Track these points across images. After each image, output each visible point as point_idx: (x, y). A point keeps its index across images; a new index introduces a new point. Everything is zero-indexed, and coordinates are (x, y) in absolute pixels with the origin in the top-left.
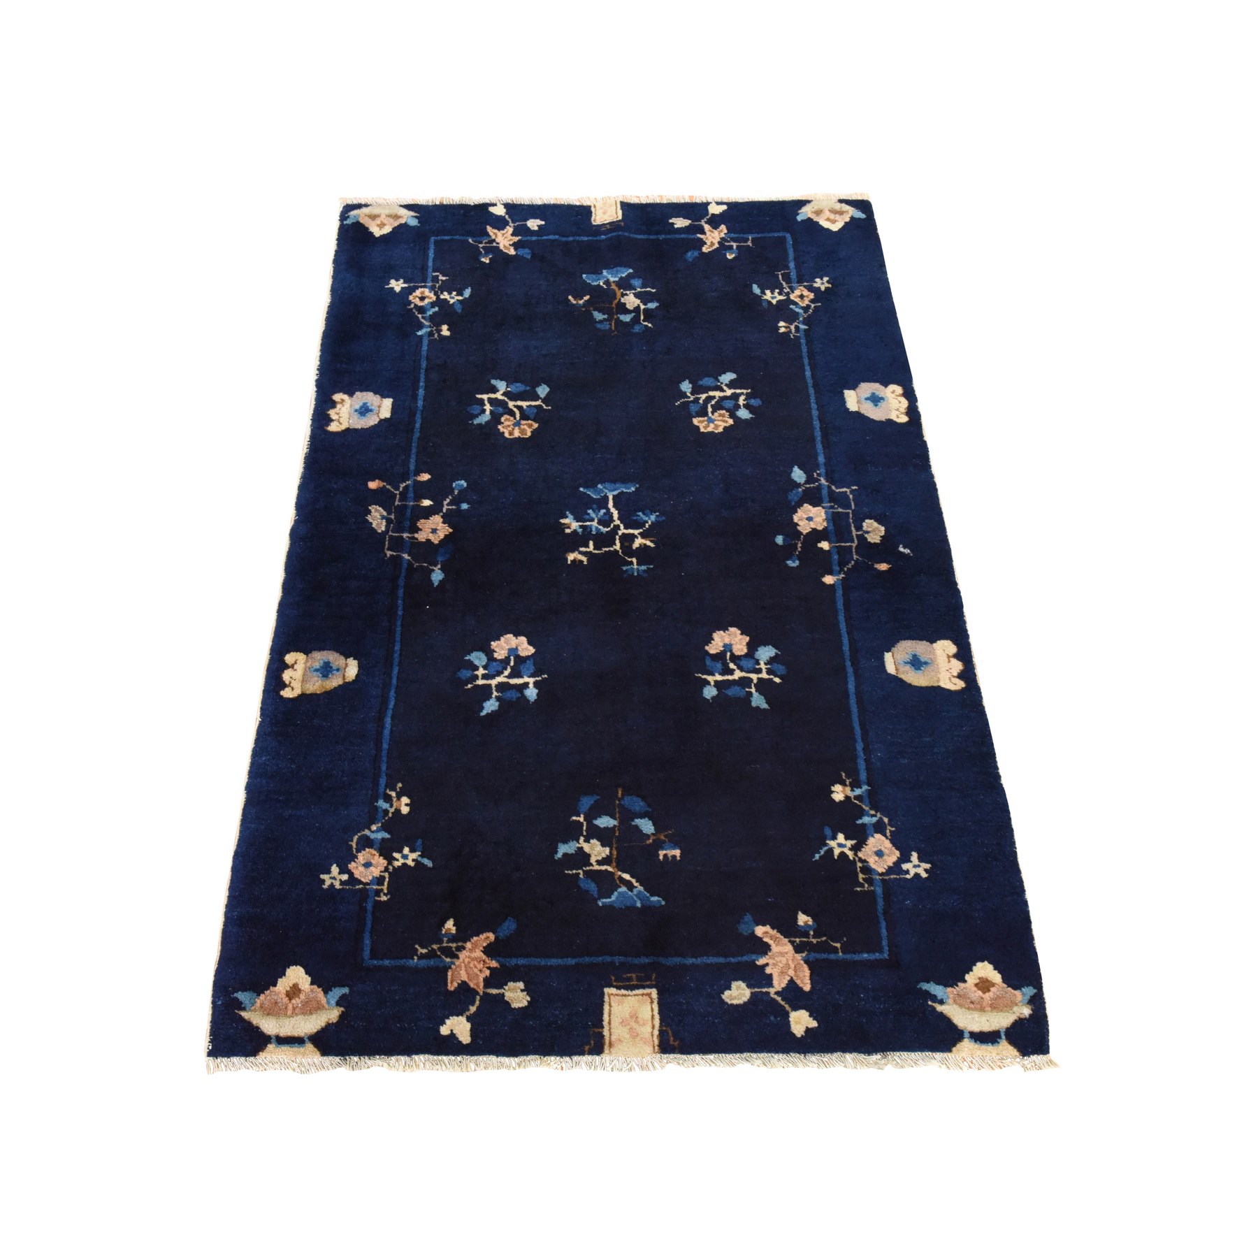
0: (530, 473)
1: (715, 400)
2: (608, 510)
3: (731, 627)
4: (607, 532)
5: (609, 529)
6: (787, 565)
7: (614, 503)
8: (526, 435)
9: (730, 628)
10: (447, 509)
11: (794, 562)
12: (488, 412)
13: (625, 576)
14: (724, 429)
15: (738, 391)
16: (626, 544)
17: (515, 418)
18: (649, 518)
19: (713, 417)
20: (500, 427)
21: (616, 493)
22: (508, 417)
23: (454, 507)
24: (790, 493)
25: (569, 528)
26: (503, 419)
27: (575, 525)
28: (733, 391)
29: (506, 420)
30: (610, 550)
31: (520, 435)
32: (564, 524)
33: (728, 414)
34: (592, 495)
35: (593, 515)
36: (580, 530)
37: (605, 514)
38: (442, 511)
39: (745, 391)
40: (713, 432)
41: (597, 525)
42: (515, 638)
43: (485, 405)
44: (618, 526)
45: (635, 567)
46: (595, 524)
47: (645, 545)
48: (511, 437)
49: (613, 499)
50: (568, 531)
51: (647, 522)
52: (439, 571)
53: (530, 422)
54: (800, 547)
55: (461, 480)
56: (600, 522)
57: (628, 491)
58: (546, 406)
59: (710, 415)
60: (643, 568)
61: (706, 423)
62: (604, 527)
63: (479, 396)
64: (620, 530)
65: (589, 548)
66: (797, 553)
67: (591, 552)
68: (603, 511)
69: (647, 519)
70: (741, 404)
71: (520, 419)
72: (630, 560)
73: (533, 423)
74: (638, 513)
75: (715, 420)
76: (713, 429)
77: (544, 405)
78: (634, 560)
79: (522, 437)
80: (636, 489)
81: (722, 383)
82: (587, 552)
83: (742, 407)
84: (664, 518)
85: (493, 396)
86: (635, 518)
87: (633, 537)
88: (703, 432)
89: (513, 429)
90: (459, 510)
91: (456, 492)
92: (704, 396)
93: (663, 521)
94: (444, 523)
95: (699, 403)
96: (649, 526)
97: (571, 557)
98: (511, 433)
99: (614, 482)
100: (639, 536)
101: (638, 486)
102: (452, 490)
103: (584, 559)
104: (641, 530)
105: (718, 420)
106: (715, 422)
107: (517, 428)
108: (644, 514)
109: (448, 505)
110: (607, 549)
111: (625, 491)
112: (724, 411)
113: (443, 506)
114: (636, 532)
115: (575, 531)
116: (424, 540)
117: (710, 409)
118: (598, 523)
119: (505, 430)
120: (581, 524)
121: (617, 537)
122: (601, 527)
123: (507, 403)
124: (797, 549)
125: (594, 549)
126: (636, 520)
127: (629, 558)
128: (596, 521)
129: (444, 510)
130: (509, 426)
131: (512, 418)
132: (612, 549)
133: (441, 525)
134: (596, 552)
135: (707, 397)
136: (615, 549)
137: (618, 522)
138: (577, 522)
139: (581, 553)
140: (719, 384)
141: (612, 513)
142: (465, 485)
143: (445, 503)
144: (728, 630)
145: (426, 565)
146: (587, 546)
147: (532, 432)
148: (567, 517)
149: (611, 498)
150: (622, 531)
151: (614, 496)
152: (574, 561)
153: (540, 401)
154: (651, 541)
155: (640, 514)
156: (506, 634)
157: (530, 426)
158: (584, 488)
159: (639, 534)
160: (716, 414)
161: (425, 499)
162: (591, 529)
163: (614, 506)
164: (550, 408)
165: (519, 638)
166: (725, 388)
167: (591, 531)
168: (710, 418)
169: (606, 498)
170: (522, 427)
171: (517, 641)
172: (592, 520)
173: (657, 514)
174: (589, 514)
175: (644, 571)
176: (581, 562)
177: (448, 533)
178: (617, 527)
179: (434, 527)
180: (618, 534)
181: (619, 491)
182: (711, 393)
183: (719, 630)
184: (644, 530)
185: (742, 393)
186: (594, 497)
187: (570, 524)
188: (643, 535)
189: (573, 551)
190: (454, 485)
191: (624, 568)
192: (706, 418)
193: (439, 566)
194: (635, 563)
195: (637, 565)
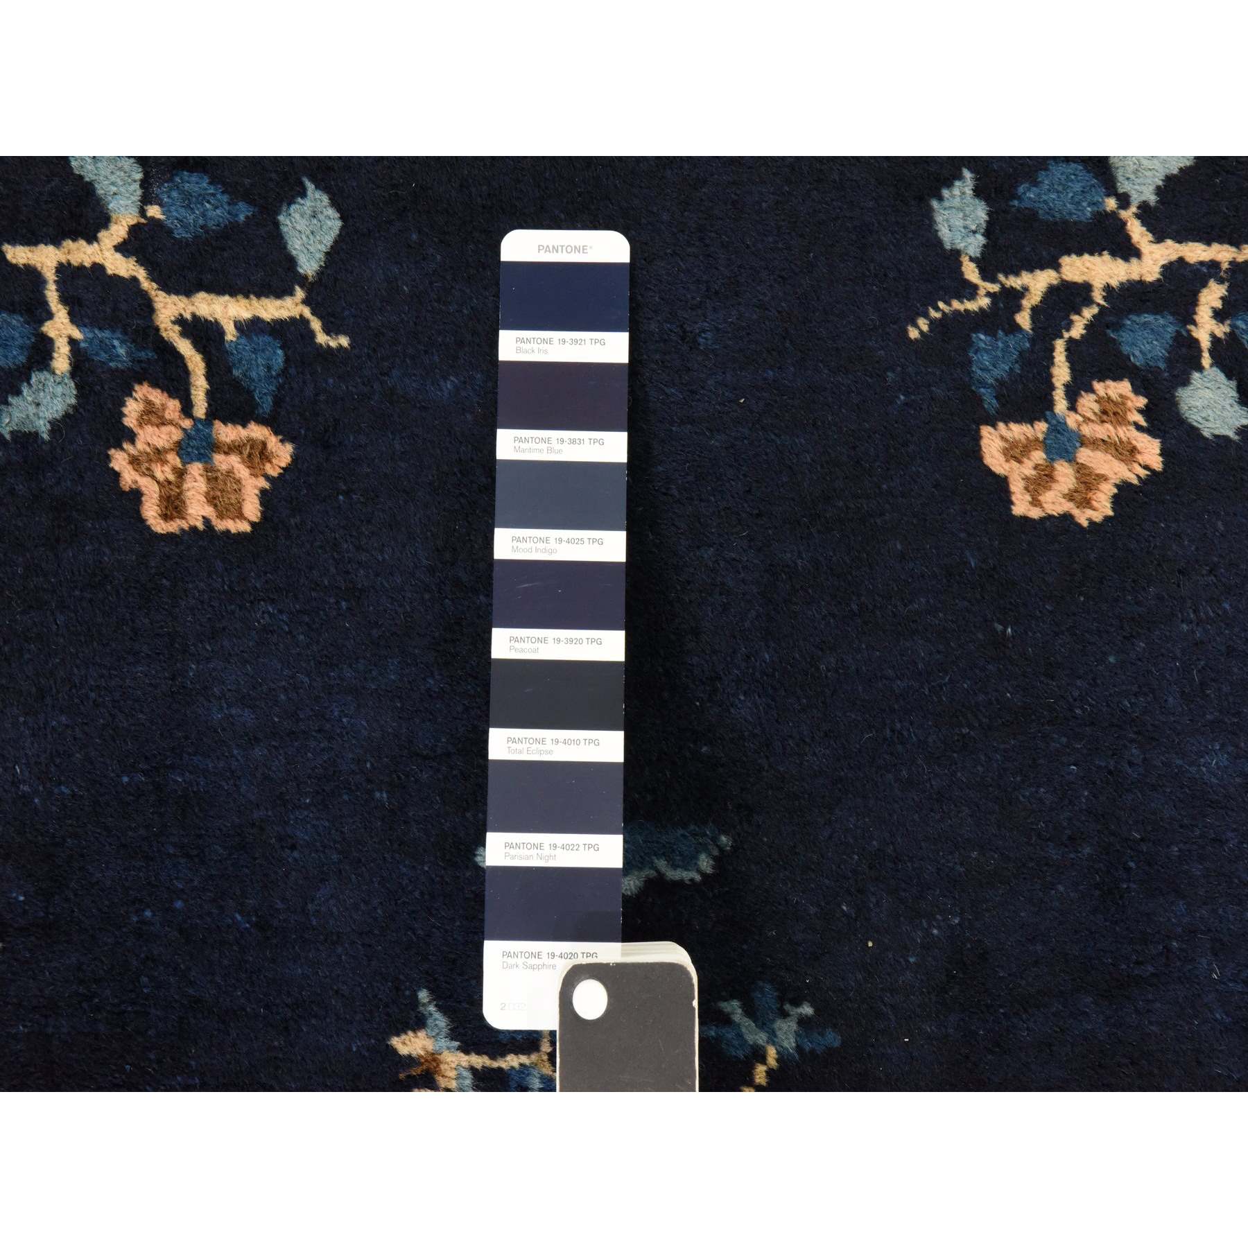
0: (258, 752)
1: (1089, 313)
8: (241, 516)
12: (61, 362)
14: (1116, 500)
15: (1196, 252)
17: (187, 409)
18: (772, 1038)
19: (1072, 420)
20: (119, 461)
21: (632, 883)
22: (157, 396)
26: (132, 410)
27: (456, 1067)
28: (1169, 251)
29: (151, 414)
31: (209, 511)
32: (410, 1061)
33: (1142, 401)
39: (1223, 254)
40: (1067, 517)
41: (547, 1070)
43: (50, 316)
46: (540, 1063)
48: (172, 527)
51: (763, 1060)
53: (257, 431)
57: (687, 875)
58: (327, 330)
59: (1061, 405)
61: (1039, 456)
63: (18, 255)
69: (761, 1038)
70: (1205, 343)
71: (212, 414)
73: (273, 442)
75: (1083, 441)
76: (1070, 497)
77: (316, 325)
79: (220, 525)
80: (721, 859)
81: (1124, 201)
83: (1206, 360)
84: (832, 1038)
85: (81, 253)
88: (1025, 519)
89: (181, 474)
92: (1037, 283)
93: (830, 1051)
95: (1017, 328)
96: (769, 1074)
98: (173, 505)
101: (725, 840)
105: (1095, 444)
106: (1085, 455)
107: (196, 469)
108: (750, 1011)
111: (673, 874)
112: (1124, 387)
117: (1061, 373)
118: (552, 1057)
119: (146, 485)
120: (479, 1061)
123: (148, 307)
126: (718, 1040)
130: (159, 454)
131: (173, 406)
135: (1052, 291)
138: (465, 1049)
140: (1111, 204)
147: (264, 495)
148: (419, 1023)
153: (300, 294)
155: (734, 1007)
157: (256, 455)
160: (1088, 403)
164: (344, 341)
166: (1137, 232)
168: (1058, 428)
170: (222, 462)
172: (528, 1045)
173: (807, 1010)
181: (649, 872)
182: (1076, 268)
185: (1213, 267)
187: (434, 1059)
192: (1042, 426)
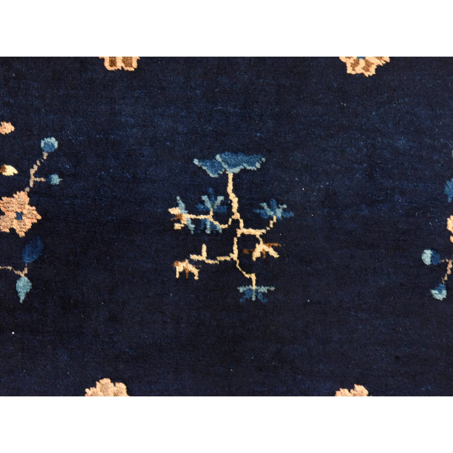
0: (134, 130)
2: (227, 195)
3: (358, 384)
4: (224, 230)
5: (226, 226)
6: (431, 295)
7: (234, 185)
8: (131, 66)
9: (356, 386)
10: (35, 182)
11: (440, 292)
13: (241, 300)
14: (376, 70)
16: (246, 251)
18: (275, 213)
21: (237, 170)
23: (43, 180)
24: (448, 182)
25: (179, 221)
27: (187, 218)
30: (225, 261)
31: (123, 65)
32: (174, 216)
34: (209, 172)
35: (208, 204)
36: (192, 227)
37: (222, 203)
38: (28, 185)
40: (362, 74)
41: (212, 220)
42: (112, 385)
44: (238, 221)
45: (254, 287)
46: (209, 218)
47: (267, 253)
48: (113, 69)
49: (234, 180)
50: (177, 226)
51: (272, 219)
52: (26, 279)
54: (451, 269)
55: (50, 137)
56: (216, 217)
57: (252, 168)
60: (264, 289)
61: (355, 57)
62: (221, 223)
64: (239, 228)
65: (201, 255)
66: (446, 278)
67: (203, 262)
68: (220, 198)
69: (272, 213)
72: (247, 276)
74: (261, 204)
76: (363, 69)
78: (253, 277)
79: (126, 69)
80: (262, 164)
82: (198, 261)
84: (292, 214)
86: (258, 211)
87: (253, 240)
88: (350, 74)
90: (48, 184)
91: (45, 155)
93: (291, 218)
94: (31, 204)
96: (274, 224)
97: (180, 267)
98: (113, 63)
99: (235, 152)
100: (261, 240)
101: (263, 159)
102: (41, 151)
103: (195, 271)
104: (264, 231)
108: (269, 206)
109: (36, 175)
110: (222, 259)
111: (249, 168)
113: (29, 177)
114: (258, 233)
115: (186, 226)
116: (8, 231)
118: (213, 217)
120: (193, 216)
121: (235, 240)
122: (216, 223)
124: (447, 270)
125: (207, 258)
126: (260, 213)
127: (247, 273)
128: (211, 213)
129: (31, 184)
132: (228, 259)
133: (28, 207)
134: (210, 262)
136: (232, 259)
137: (237, 216)
138: (189, 213)
139: (192, 262)
141: (231, 201)
142: (56, 145)
143: (32, 171)
144: (353, 388)
145: (10, 268)
146: (199, 253)
147: (138, 62)
148: (177, 205)
149: (230, 177)
150: (242, 230)
151: (235, 175)
152: (183, 274)
154: (275, 249)
155: (265, 205)
156: (102, 378)
158: (200, 159)
159: (261, 236)
161: (8, 164)
162: (205, 225)
163: (234, 191)
165: (117, 384)
167: (205, 228)
169: (225, 176)
171: (115, 389)
172: (207, 212)
173: (285, 206)
174: (203, 202)
175: (264, 294)
176: (192, 275)
177: (35, 221)
178: (236, 223)
179: (19, 211)
180: (236, 235)
181: (242, 167)
183: (343, 388)
184: (268, 231)
186: (211, 175)
187: (181, 215)
188: (266, 239)
189: (182, 260)
190: (42, 145)
191: (241, 289)
193: (26, 271)
194: (254, 282)
195: (257, 284)
